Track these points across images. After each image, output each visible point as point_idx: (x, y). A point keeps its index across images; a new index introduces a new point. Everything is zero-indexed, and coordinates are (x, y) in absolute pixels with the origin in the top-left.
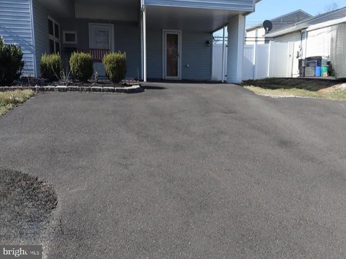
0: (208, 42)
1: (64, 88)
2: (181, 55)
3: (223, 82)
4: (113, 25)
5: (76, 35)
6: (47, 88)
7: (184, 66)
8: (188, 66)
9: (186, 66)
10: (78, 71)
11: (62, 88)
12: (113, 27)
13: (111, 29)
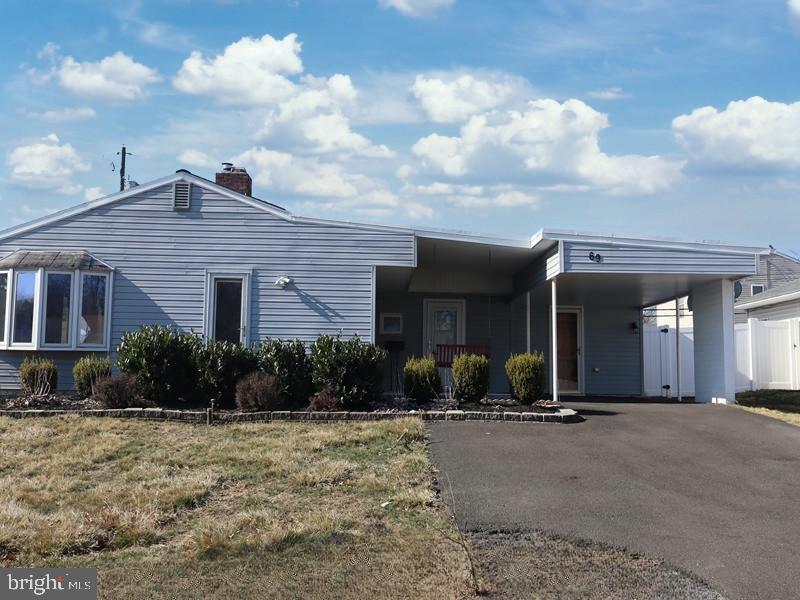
0: (633, 326)
1: (460, 415)
2: (583, 350)
3: (680, 399)
4: (464, 301)
5: (401, 321)
6: (434, 415)
7: (591, 370)
8: (597, 370)
9: (594, 370)
10: (467, 385)
11: (457, 415)
12: (464, 305)
13: (461, 308)
